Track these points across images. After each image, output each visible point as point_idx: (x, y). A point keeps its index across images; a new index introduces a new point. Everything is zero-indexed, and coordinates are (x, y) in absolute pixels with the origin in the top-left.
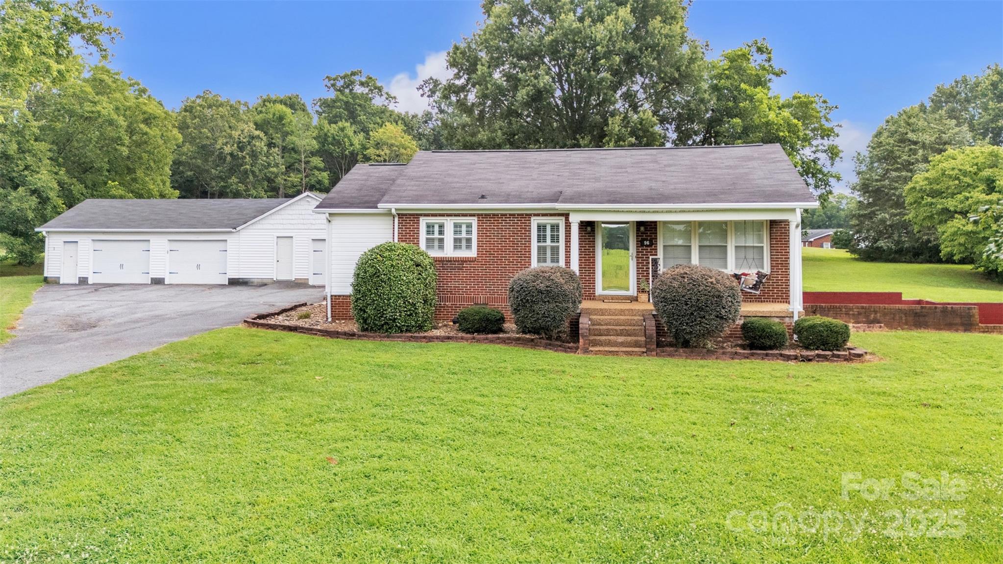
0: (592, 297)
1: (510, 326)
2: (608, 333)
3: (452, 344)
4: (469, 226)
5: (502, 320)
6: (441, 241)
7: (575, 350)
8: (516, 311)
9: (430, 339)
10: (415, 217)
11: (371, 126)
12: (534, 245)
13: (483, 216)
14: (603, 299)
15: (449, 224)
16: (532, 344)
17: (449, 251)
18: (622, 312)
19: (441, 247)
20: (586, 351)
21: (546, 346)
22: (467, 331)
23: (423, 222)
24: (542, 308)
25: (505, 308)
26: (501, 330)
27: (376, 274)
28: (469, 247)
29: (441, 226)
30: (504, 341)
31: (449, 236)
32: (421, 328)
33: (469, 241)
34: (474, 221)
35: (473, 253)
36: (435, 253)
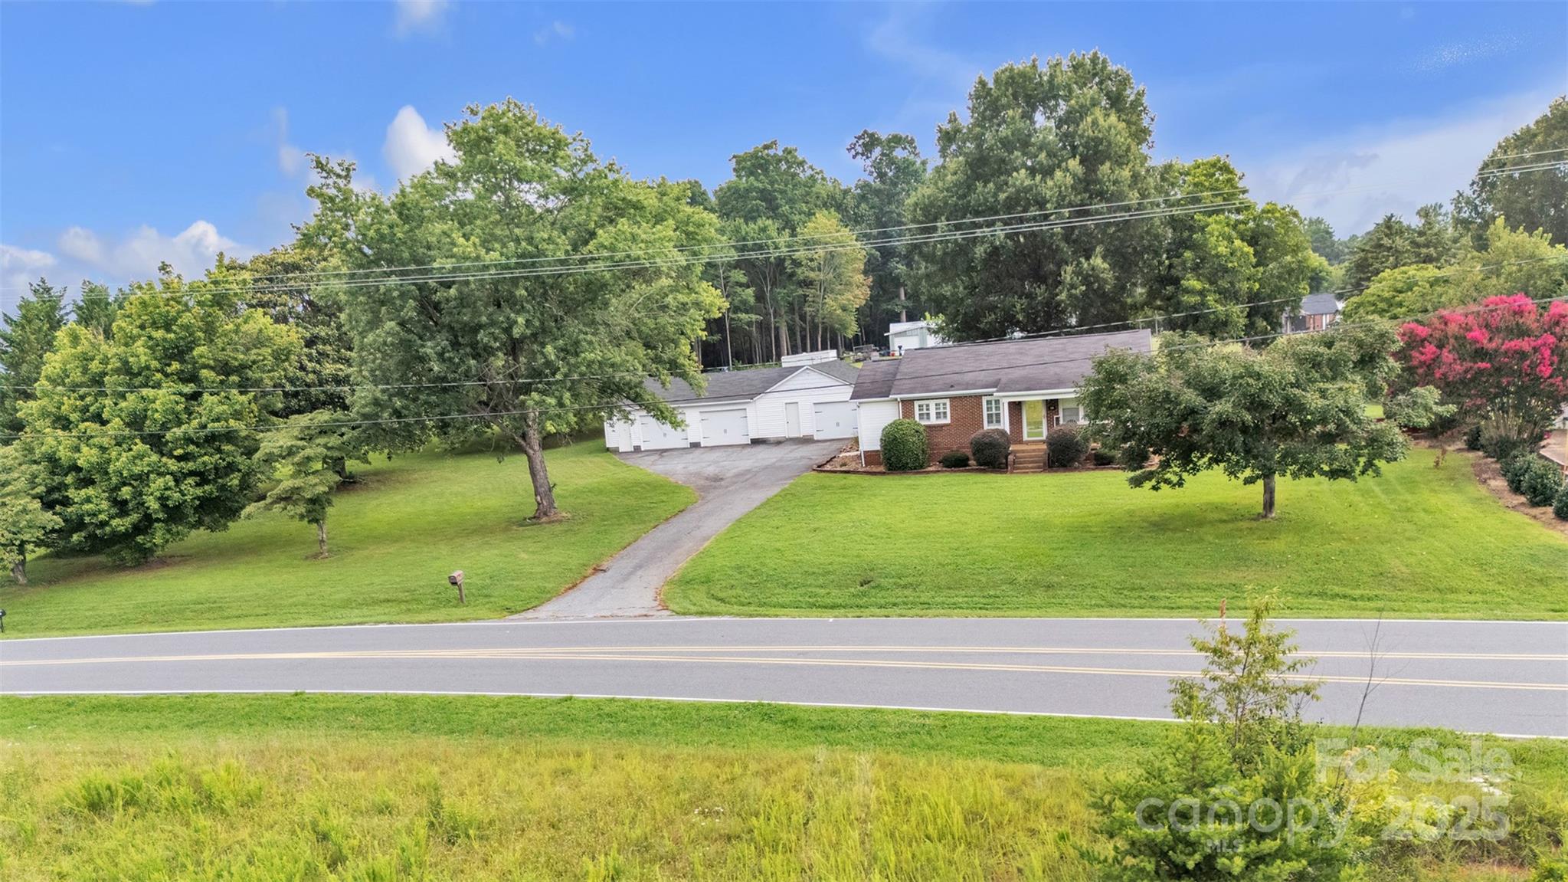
0: (1021, 442)
1: (972, 462)
2: (1025, 462)
3: (941, 474)
4: (944, 404)
5: (968, 459)
6: (928, 414)
7: (1006, 472)
8: (974, 454)
9: (928, 472)
10: (912, 401)
11: (796, 218)
12: (985, 414)
13: (952, 398)
14: (1027, 443)
15: (932, 404)
16: (984, 471)
17: (933, 421)
18: (1034, 450)
19: (928, 418)
20: (1012, 473)
21: (992, 472)
22: (948, 467)
23: (916, 404)
24: (987, 452)
25: (968, 452)
26: (968, 465)
27: (895, 439)
28: (945, 417)
29: (928, 405)
30: (968, 471)
31: (933, 412)
32: (922, 467)
33: (945, 413)
34: (947, 401)
35: (948, 421)
36: (925, 423)
